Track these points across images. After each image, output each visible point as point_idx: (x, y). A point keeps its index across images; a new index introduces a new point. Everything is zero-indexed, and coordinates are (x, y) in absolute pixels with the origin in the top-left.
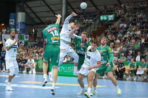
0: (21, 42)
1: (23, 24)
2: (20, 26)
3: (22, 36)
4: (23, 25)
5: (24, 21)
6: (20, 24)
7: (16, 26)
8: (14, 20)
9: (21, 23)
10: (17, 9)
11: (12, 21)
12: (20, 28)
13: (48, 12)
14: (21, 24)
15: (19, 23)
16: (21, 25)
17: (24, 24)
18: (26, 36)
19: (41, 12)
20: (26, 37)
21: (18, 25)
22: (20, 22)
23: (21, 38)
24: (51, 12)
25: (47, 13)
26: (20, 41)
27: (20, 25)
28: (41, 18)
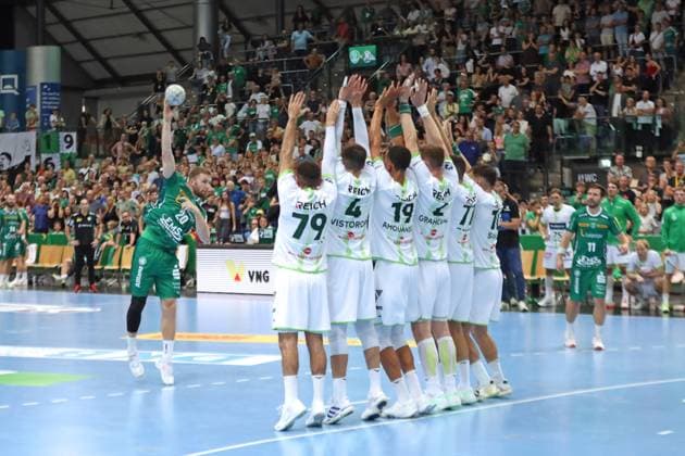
0: (50, 159)
1: (51, 91)
2: (42, 101)
3: (53, 138)
4: (54, 94)
5: (55, 79)
6: (42, 90)
7: (28, 100)
8: (16, 77)
9: (45, 87)
11: (11, 82)
12: (42, 105)
13: (139, 35)
14: (46, 90)
15: (35, 87)
16: (45, 94)
17: (57, 91)
18: (67, 136)
19: (114, 37)
20: (68, 139)
21: (33, 95)
22: (42, 84)
23: (48, 146)
24: (151, 37)
25: (137, 40)
26: (44, 156)
27: (42, 96)
28: (111, 62)
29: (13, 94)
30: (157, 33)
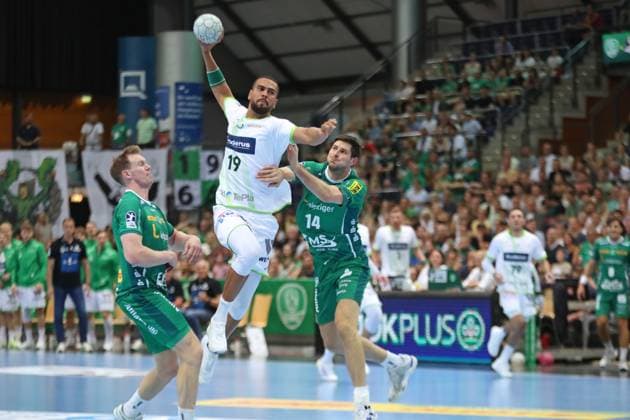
0: (187, 187)
1: (190, 94)
2: (177, 107)
3: (191, 160)
4: (194, 98)
5: (195, 77)
6: (178, 92)
7: (158, 106)
8: (142, 74)
9: (182, 88)
10: (159, 13)
11: (135, 81)
12: (177, 113)
13: (323, 23)
14: (182, 93)
15: (168, 88)
16: (180, 97)
17: (199, 95)
18: (210, 157)
19: (287, 25)
20: (213, 161)
21: (165, 98)
22: (178, 85)
23: (185, 170)
24: (338, 25)
25: (320, 30)
26: (179, 184)
27: (177, 101)
28: (286, 61)
29: (137, 98)
30: (347, 20)
